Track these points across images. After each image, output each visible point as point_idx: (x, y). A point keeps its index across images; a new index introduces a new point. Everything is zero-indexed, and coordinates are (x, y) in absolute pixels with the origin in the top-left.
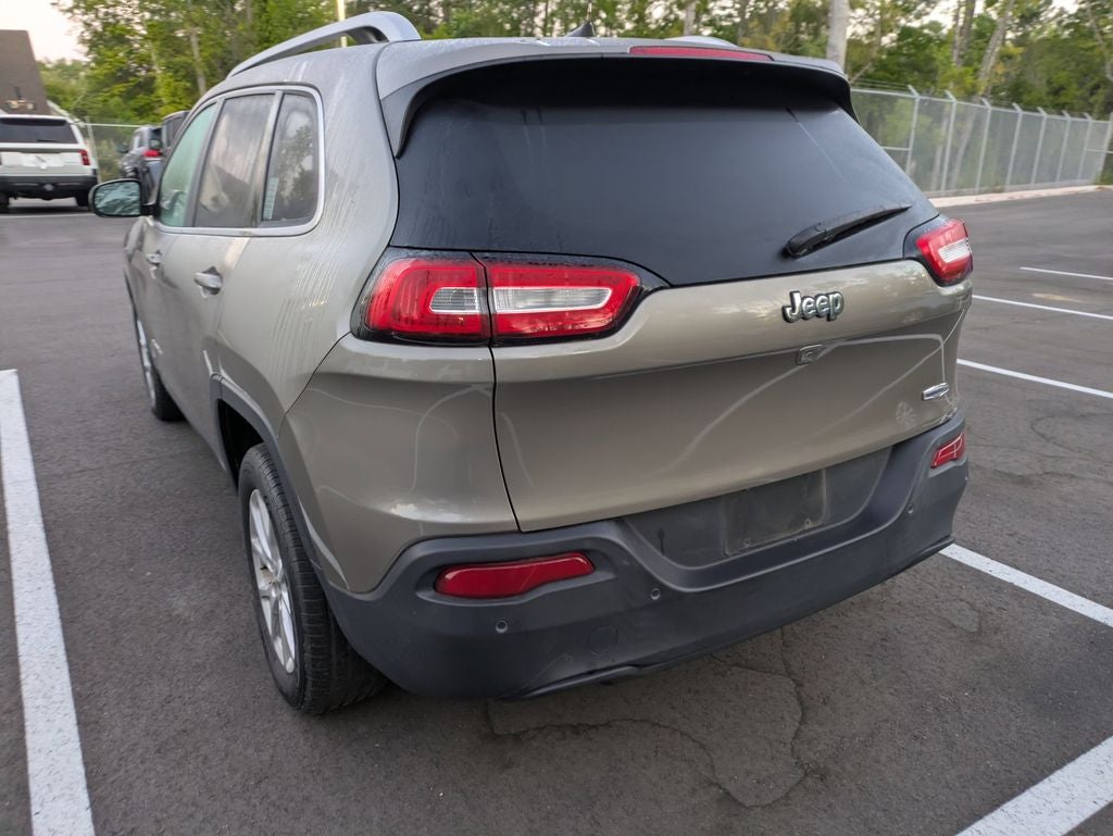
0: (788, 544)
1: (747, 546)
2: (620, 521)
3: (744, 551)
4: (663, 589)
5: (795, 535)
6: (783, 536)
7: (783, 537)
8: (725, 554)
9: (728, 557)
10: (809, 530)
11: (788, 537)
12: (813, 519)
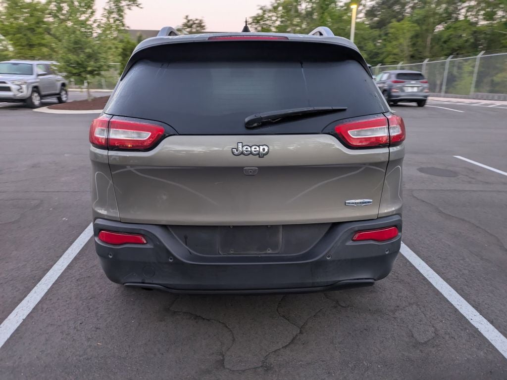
0: (255, 257)
1: (232, 252)
2: (165, 227)
3: (230, 254)
4: (175, 258)
5: (262, 254)
7: (253, 253)
8: (219, 253)
9: (220, 254)
10: (269, 254)
11: (256, 254)
12: (273, 249)
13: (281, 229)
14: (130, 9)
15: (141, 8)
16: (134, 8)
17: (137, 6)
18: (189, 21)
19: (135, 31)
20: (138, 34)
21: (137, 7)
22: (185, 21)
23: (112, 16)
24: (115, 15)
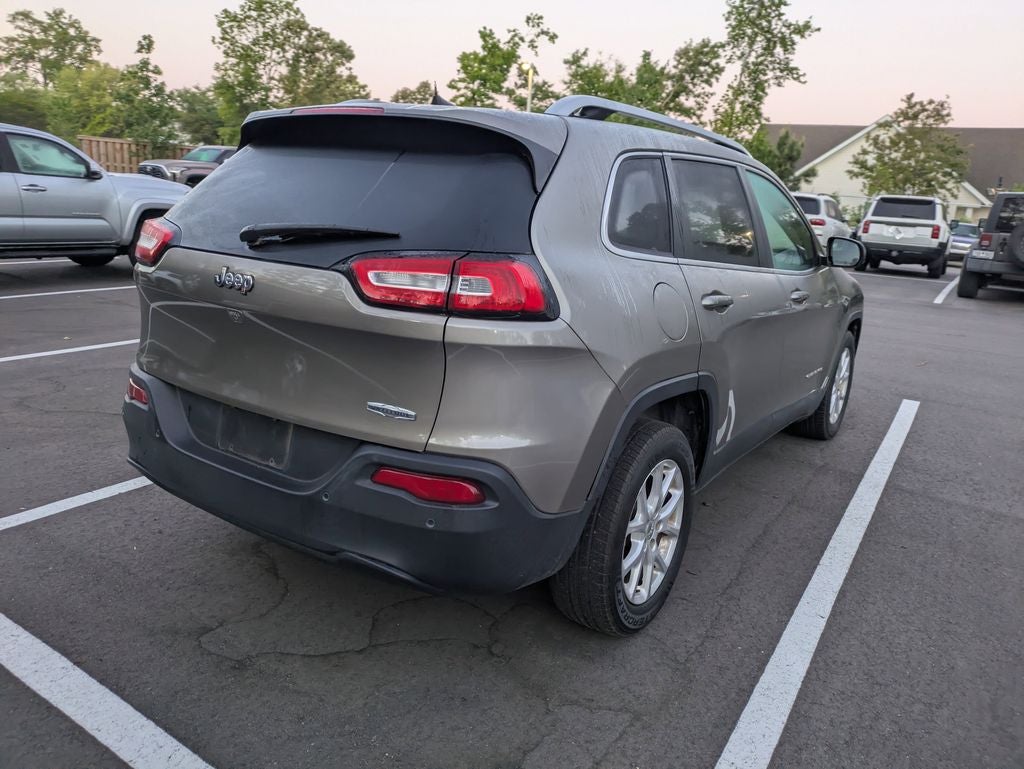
0: (252, 466)
1: (231, 450)
3: (227, 451)
5: (262, 465)
6: (252, 458)
8: (218, 445)
9: (218, 448)
10: (272, 468)
11: (256, 463)
12: (277, 462)
13: (291, 431)
14: (779, 85)
15: (805, 82)
16: (789, 83)
17: (797, 79)
18: (911, 106)
19: (780, 127)
20: (782, 132)
21: (796, 83)
22: (904, 105)
23: (741, 99)
24: (747, 98)
